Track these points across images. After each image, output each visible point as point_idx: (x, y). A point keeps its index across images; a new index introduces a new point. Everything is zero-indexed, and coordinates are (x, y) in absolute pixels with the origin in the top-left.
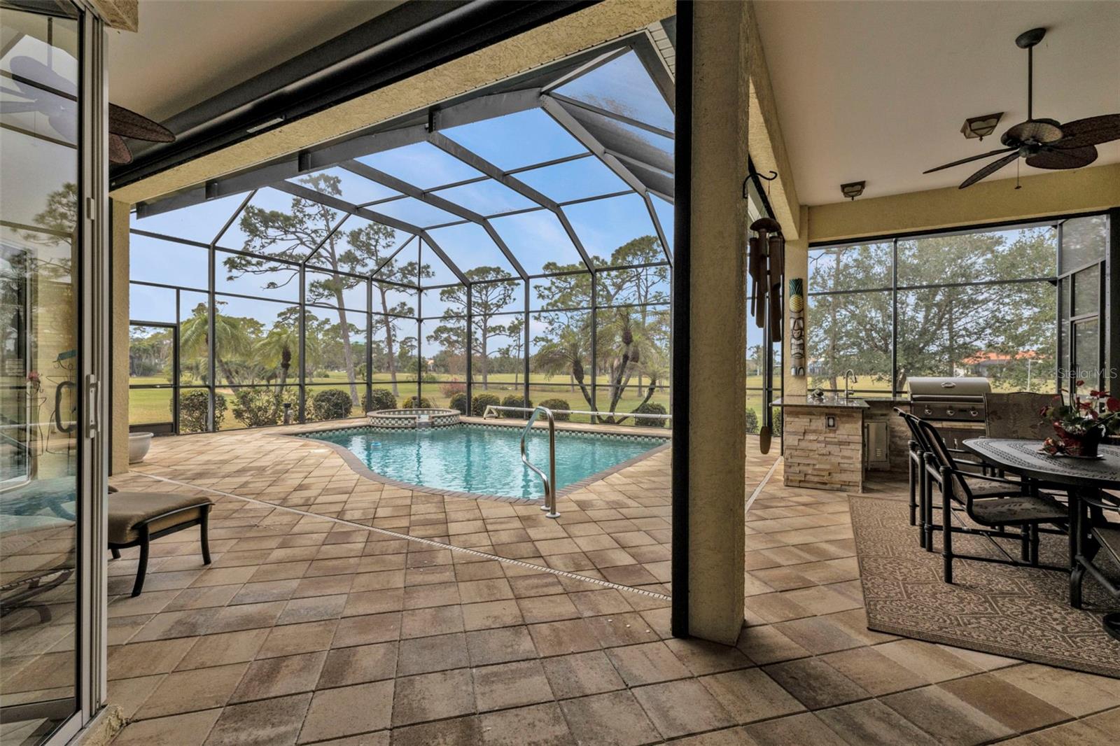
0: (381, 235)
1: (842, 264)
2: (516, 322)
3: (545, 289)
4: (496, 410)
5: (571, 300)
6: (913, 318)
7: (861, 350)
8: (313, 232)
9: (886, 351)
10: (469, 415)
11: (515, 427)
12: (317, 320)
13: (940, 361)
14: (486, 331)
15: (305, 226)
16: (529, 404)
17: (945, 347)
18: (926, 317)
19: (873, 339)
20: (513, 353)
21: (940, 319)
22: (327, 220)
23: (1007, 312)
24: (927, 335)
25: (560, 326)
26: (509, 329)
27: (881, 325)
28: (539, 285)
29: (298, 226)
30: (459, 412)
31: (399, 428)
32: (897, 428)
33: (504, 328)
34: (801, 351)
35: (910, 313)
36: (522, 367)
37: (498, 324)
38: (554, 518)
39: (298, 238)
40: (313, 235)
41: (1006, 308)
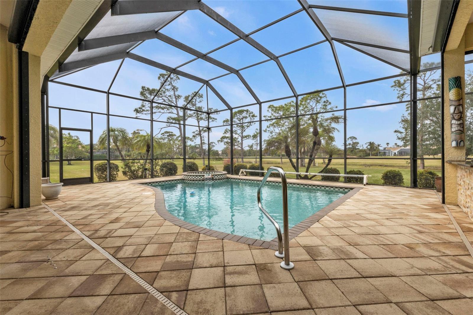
0: (197, 97)
2: (256, 133)
3: (269, 117)
4: (245, 171)
5: (280, 122)
8: (169, 96)
10: (232, 174)
11: (255, 180)
12: (176, 136)
14: (242, 137)
15: (166, 94)
16: (262, 169)
20: (254, 147)
22: (174, 91)
25: (275, 134)
26: (252, 137)
28: (266, 115)
29: (163, 94)
30: (227, 172)
31: (196, 181)
33: (250, 136)
34: (461, 129)
36: (259, 154)
37: (248, 134)
38: (289, 270)
39: (163, 99)
40: (169, 97)
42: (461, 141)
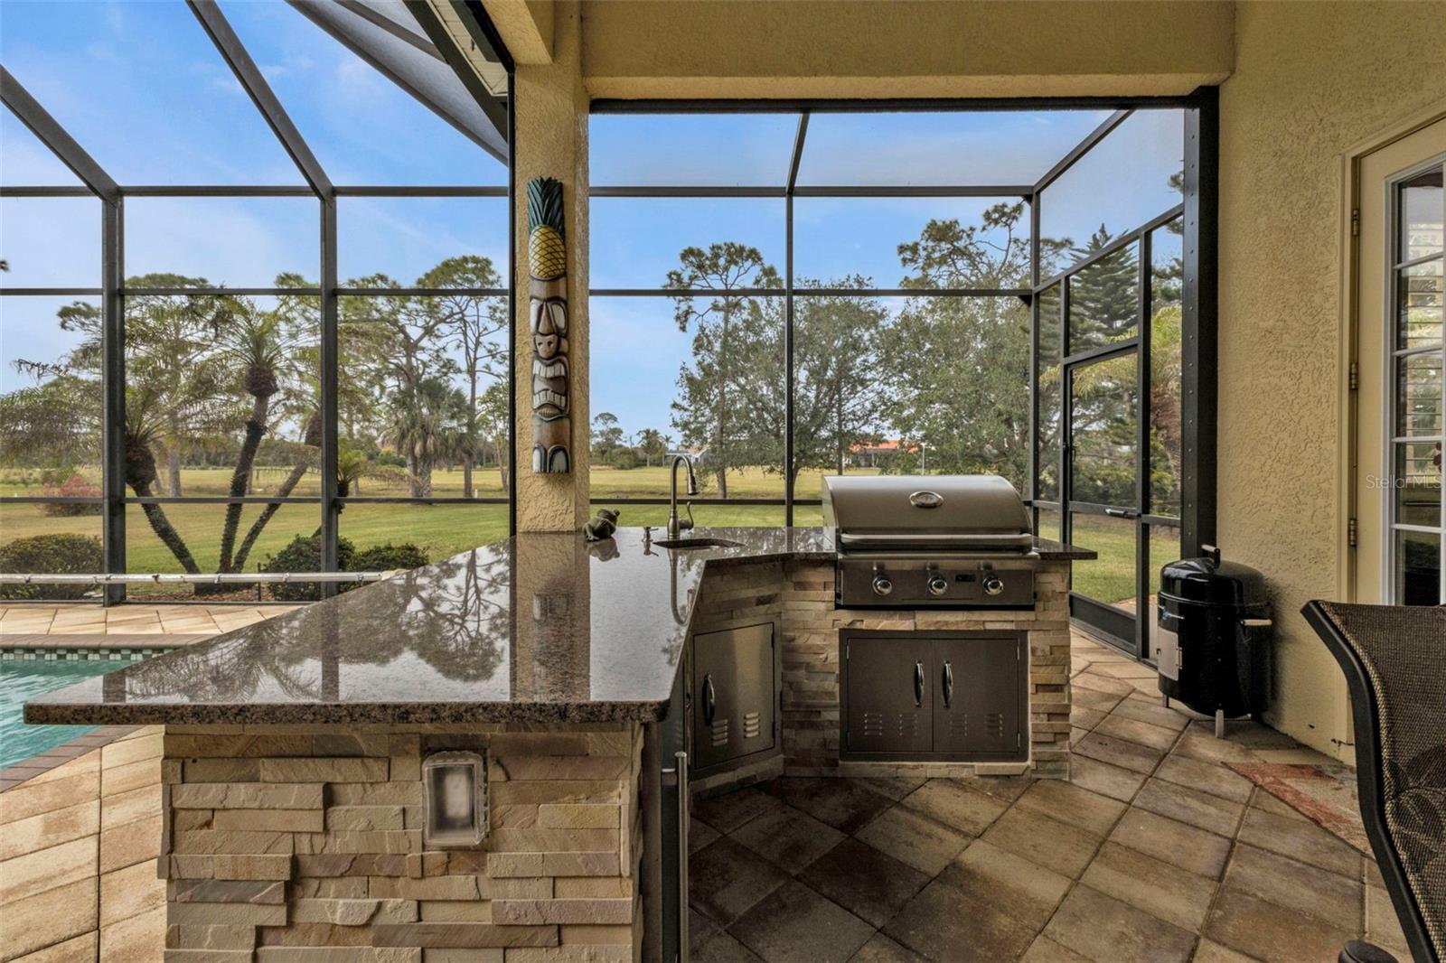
1: (730, 327)
6: (805, 396)
7: (752, 435)
9: (777, 435)
13: (831, 448)
17: (834, 433)
18: (817, 397)
19: (765, 421)
21: (831, 399)
23: (893, 393)
24: (819, 418)
27: (772, 404)
32: (803, 640)
34: (560, 402)
35: (802, 391)
41: (893, 389)
42: (555, 452)
